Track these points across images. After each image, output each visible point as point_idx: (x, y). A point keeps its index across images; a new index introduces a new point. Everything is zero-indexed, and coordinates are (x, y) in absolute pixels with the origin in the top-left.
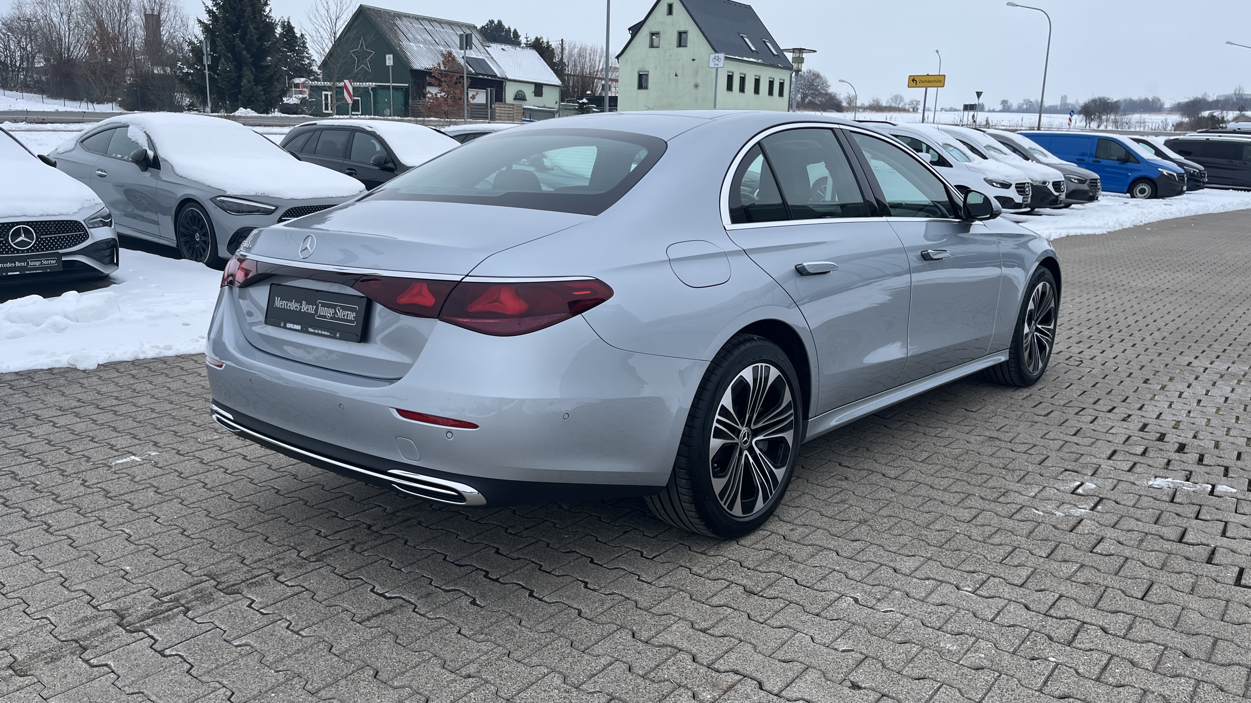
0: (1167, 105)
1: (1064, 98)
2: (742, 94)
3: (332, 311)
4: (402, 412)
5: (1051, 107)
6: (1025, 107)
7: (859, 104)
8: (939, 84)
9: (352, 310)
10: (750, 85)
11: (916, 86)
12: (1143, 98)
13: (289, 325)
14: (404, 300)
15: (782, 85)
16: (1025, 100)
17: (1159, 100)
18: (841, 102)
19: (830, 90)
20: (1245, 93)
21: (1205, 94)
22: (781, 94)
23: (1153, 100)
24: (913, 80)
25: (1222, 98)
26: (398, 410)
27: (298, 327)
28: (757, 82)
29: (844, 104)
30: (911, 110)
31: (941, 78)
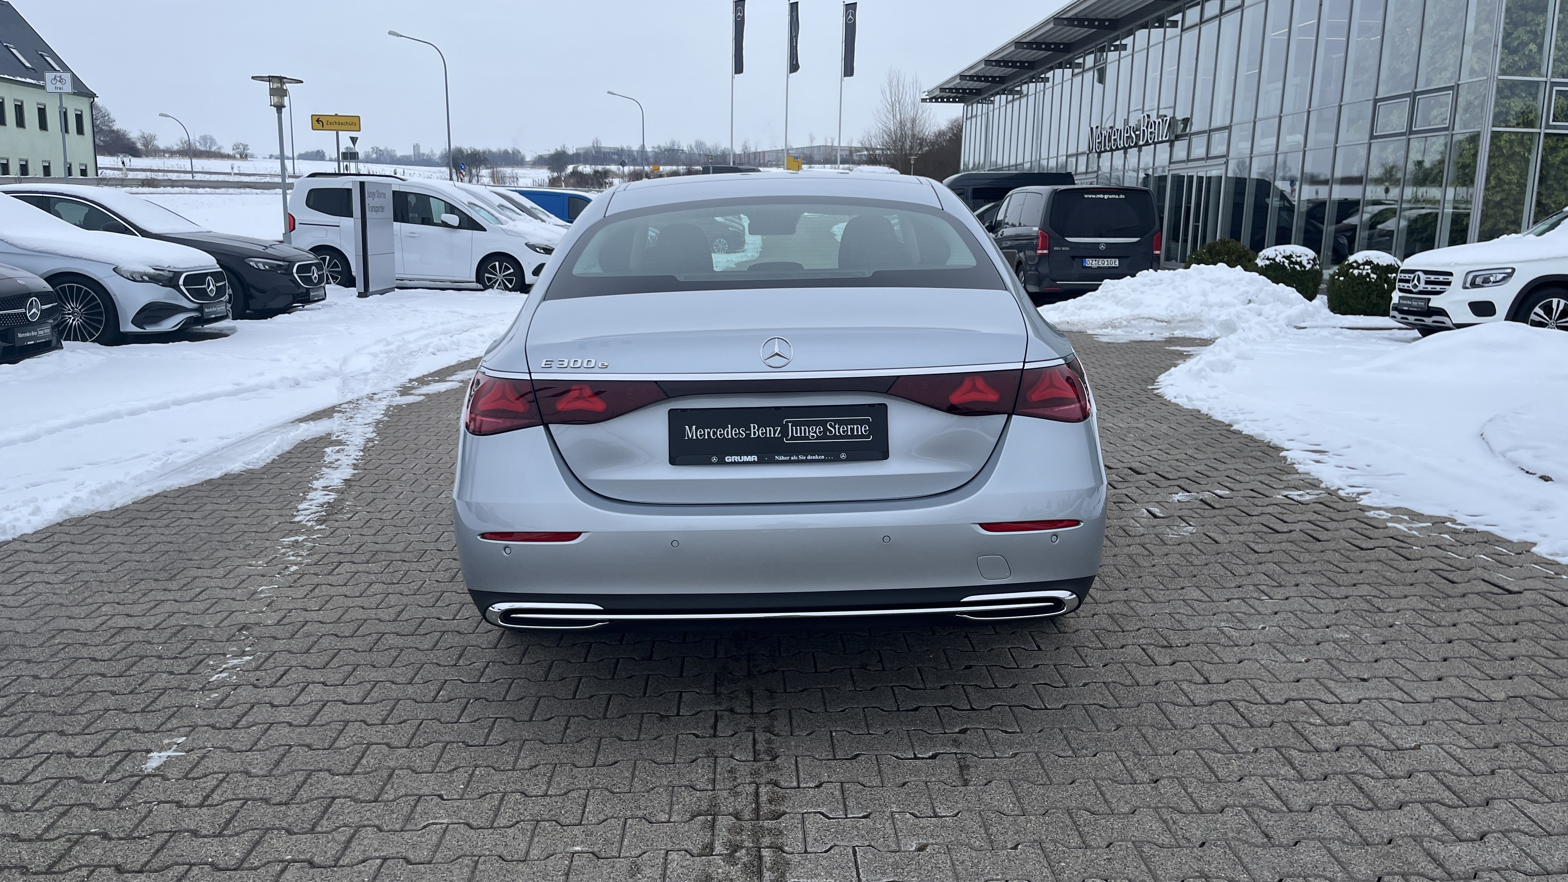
0: (529, 158)
1: (416, 147)
2: (21, 129)
3: (819, 429)
4: (987, 526)
5: (404, 156)
6: (374, 156)
7: (162, 146)
8: (352, 127)
9: (861, 423)
10: (31, 117)
11: (323, 128)
12: (503, 149)
13: (728, 459)
14: (956, 398)
15: (79, 118)
16: (373, 148)
17: (519, 152)
18: (134, 143)
19: (116, 127)
20: (603, 145)
21: (564, 146)
22: (80, 131)
23: (513, 152)
24: (318, 121)
25: (581, 152)
26: (982, 525)
27: (755, 458)
28: (42, 112)
29: (139, 146)
30: (238, 156)
31: (356, 120)
